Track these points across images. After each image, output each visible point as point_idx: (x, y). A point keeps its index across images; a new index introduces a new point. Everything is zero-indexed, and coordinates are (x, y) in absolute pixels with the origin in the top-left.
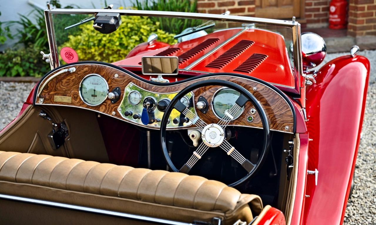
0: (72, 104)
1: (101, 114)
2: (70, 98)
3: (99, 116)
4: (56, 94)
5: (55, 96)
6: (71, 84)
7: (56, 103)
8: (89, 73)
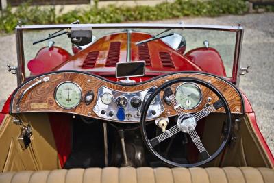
0: (48, 109)
1: (75, 115)
2: (46, 104)
3: (74, 117)
4: (31, 102)
5: (32, 104)
6: (47, 91)
7: (33, 109)
8: (63, 81)
